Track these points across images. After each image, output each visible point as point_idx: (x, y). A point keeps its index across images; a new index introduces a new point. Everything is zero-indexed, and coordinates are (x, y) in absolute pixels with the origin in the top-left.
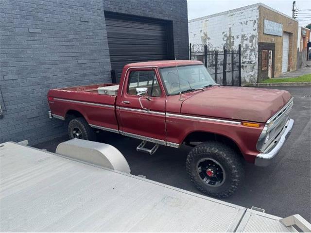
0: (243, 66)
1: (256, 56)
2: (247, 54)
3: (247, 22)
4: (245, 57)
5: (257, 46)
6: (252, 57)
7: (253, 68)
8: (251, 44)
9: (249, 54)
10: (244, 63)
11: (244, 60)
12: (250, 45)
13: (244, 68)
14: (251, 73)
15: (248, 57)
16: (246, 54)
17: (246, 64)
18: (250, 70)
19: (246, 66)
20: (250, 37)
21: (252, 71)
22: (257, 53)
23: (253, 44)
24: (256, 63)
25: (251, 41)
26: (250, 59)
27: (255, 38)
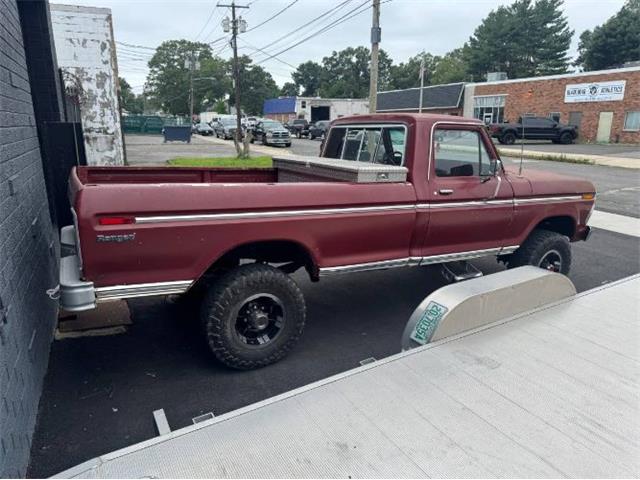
0: (88, 138)
1: (115, 118)
2: (95, 113)
3: (85, 41)
4: (91, 118)
5: (116, 98)
6: (106, 119)
7: (112, 142)
8: (100, 92)
9: (99, 112)
10: (89, 130)
11: (89, 124)
12: (100, 94)
13: (91, 141)
14: (108, 154)
15: (98, 118)
16: (92, 111)
17: (94, 134)
18: (105, 147)
19: (95, 139)
20: (97, 76)
21: (112, 149)
22: (117, 111)
23: (105, 92)
24: (117, 131)
25: (100, 85)
26: (103, 123)
27: (108, 81)
